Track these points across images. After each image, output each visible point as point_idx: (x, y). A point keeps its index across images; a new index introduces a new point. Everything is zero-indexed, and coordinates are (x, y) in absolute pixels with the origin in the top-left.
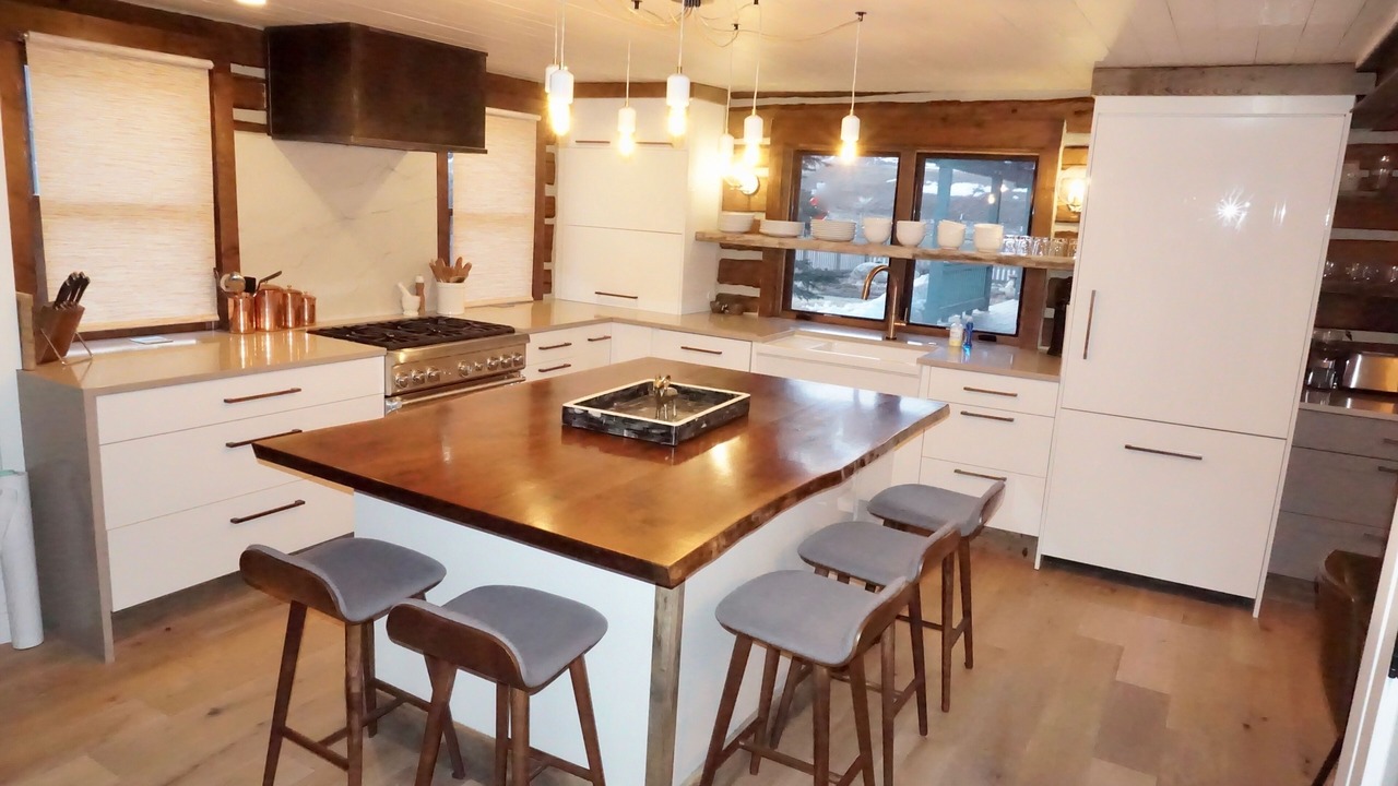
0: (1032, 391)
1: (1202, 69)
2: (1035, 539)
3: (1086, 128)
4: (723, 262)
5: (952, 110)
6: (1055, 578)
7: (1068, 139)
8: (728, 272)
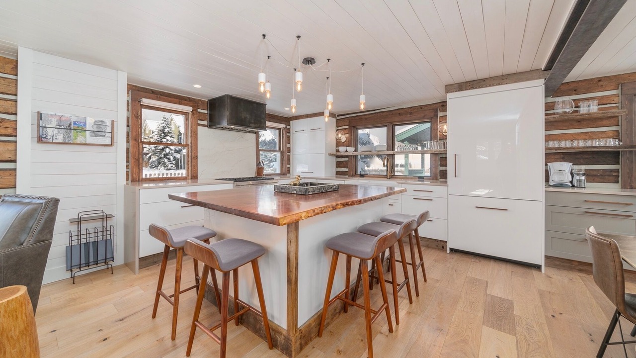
0: (438, 190)
1: (484, 80)
2: (446, 242)
3: (445, 110)
4: (337, 162)
5: (402, 111)
6: (456, 257)
7: (440, 114)
8: (339, 165)
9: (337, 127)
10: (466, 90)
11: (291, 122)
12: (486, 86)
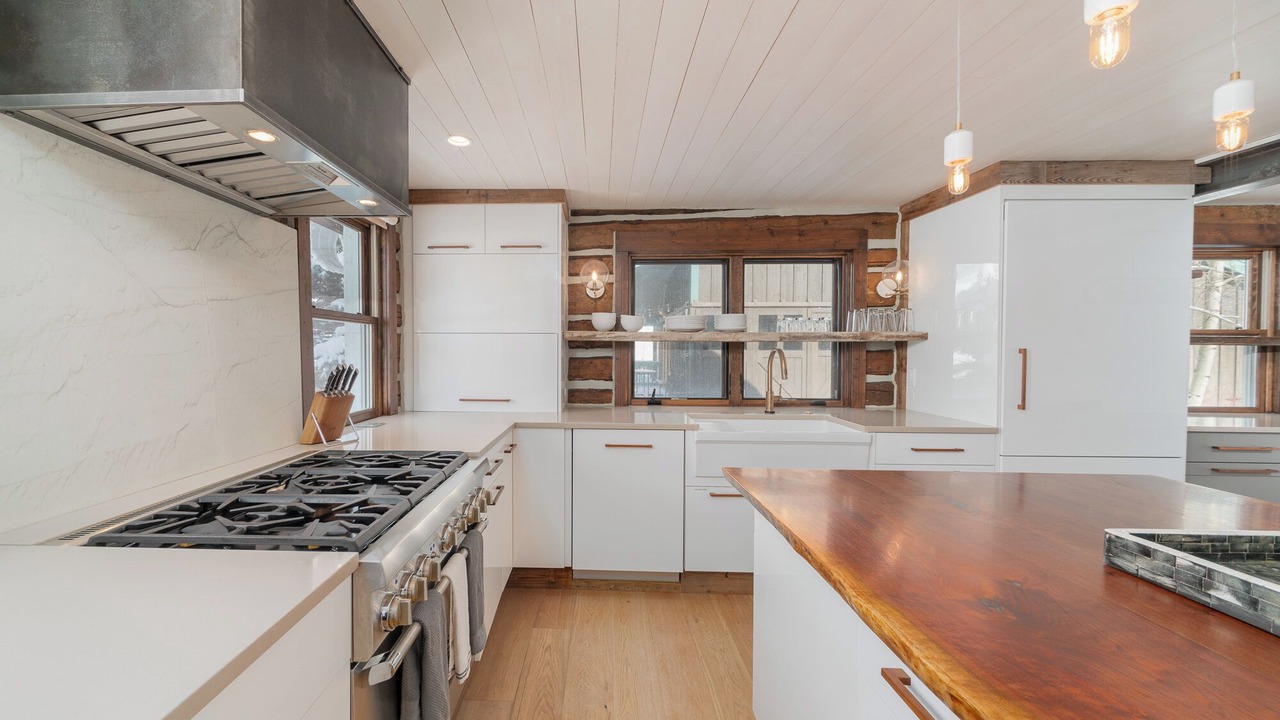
4: (570, 360)
7: (870, 244)
8: (575, 369)
9: (571, 249)
10: (1049, 182)
11: (417, 209)
12: (1091, 182)
